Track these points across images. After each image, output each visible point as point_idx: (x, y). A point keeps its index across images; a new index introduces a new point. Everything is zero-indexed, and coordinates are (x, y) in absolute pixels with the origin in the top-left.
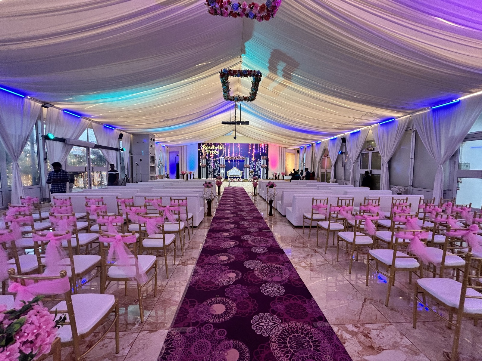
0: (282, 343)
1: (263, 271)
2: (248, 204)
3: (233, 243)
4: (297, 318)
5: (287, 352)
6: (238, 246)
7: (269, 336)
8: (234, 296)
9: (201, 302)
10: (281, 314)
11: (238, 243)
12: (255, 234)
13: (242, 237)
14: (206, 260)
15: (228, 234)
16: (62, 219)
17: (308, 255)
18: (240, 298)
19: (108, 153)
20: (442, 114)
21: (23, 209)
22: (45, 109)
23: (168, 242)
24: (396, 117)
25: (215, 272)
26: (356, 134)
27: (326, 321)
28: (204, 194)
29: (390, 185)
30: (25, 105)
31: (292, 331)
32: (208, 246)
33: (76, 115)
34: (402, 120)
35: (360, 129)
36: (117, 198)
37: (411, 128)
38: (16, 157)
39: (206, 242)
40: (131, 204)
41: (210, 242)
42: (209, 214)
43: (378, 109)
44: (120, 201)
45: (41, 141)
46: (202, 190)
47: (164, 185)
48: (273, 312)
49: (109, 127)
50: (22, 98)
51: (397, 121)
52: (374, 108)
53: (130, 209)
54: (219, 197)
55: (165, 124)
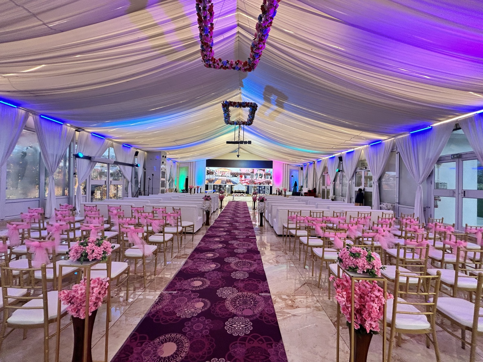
0: (234, 301)
1: (237, 264)
2: (245, 217)
3: (221, 245)
4: (250, 291)
5: (235, 305)
6: (225, 248)
7: (227, 298)
8: (210, 278)
9: (186, 279)
10: (239, 288)
11: (225, 245)
12: (241, 240)
13: (230, 242)
14: (196, 256)
15: (219, 239)
16: (94, 219)
17: (278, 256)
18: (214, 279)
19: (124, 169)
20: (418, 138)
21: (64, 212)
22: (77, 133)
23: (166, 239)
24: (382, 139)
25: (200, 263)
26: (351, 153)
27: (269, 293)
28: (204, 206)
29: (381, 201)
30: (63, 130)
31: (243, 297)
32: (200, 247)
33: (101, 137)
34: (388, 141)
35: (355, 149)
36: (132, 207)
37: (395, 150)
38: (52, 172)
39: (200, 244)
40: (142, 211)
41: (203, 244)
42: (207, 223)
43: (364, 132)
44: (134, 209)
45: (72, 159)
46: (201, 202)
47: (171, 198)
48: (235, 287)
49: (127, 146)
50: (61, 124)
51: (384, 143)
52: (361, 132)
53: (141, 215)
54: (221, 210)
55: (176, 143)
